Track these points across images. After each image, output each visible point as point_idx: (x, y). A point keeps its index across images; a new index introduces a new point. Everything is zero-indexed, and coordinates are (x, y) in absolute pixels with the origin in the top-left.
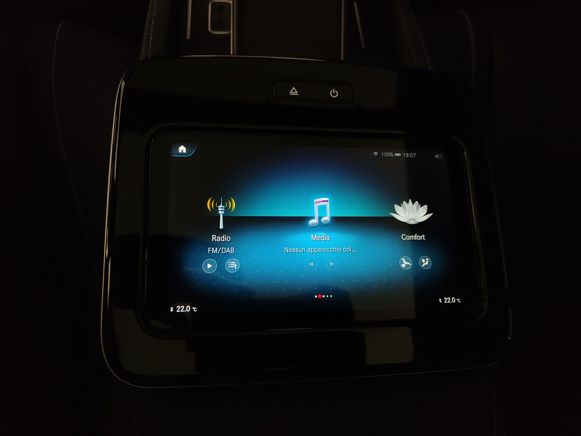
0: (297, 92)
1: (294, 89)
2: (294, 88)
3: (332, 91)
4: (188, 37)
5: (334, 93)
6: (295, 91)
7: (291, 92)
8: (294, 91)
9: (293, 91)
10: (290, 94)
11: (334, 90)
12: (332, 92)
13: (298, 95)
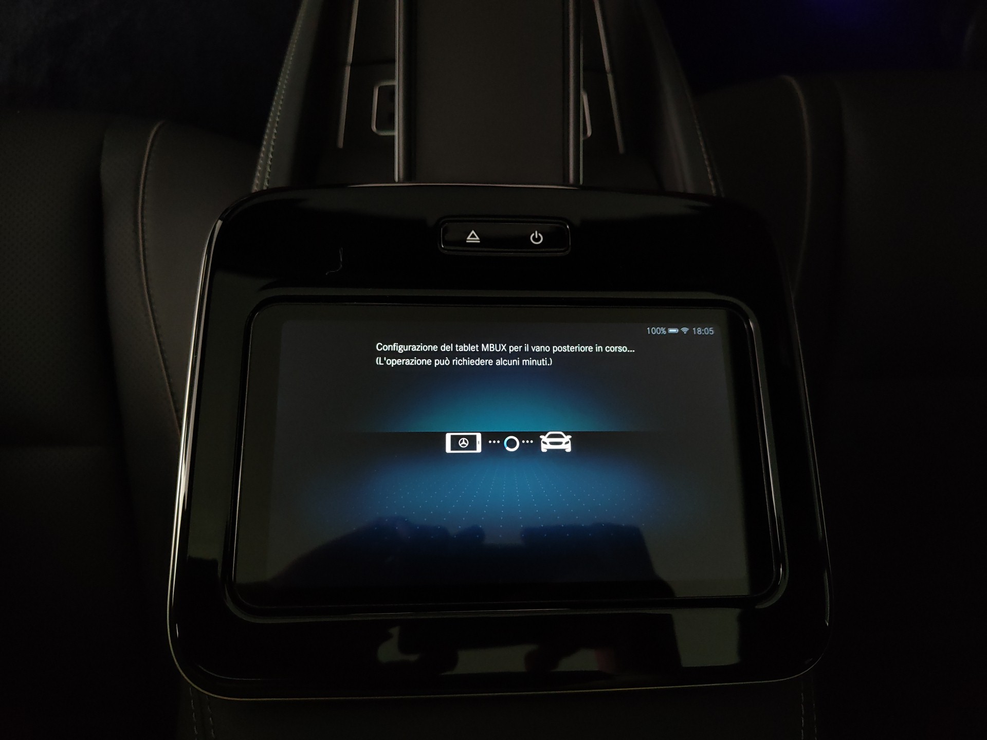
0: (478, 238)
1: (473, 234)
2: (473, 232)
3: (533, 235)
4: (341, 144)
5: (536, 237)
6: (475, 237)
7: (468, 238)
8: (473, 236)
9: (471, 237)
10: (467, 241)
11: (536, 232)
12: (534, 237)
13: (479, 242)
